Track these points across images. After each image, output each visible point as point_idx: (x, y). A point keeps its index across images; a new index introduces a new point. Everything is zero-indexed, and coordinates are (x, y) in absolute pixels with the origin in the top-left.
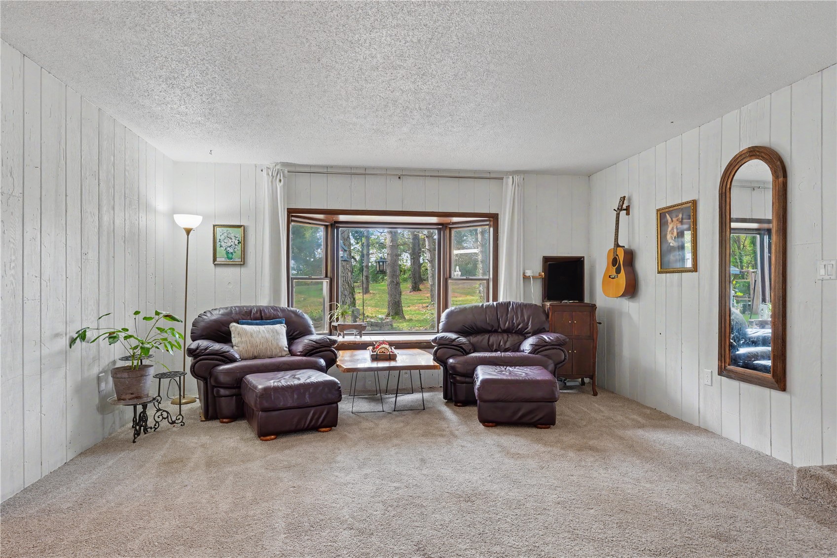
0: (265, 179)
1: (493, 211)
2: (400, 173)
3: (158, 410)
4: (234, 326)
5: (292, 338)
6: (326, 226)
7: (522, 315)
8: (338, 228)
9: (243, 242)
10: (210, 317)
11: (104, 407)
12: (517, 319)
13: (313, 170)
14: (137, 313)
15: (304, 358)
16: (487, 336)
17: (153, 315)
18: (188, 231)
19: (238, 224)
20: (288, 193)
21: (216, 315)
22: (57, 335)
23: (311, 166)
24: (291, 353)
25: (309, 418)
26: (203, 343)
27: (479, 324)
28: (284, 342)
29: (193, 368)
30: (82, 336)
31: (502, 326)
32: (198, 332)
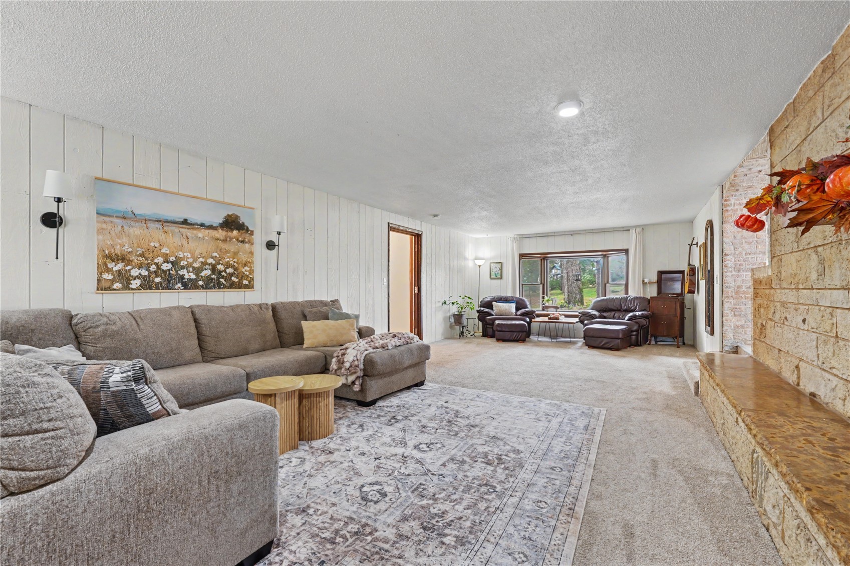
0: (510, 242)
1: (625, 247)
2: (572, 233)
3: (467, 330)
4: (494, 303)
5: (517, 309)
6: (541, 259)
7: (634, 302)
8: (547, 260)
9: (501, 269)
10: (487, 300)
11: (451, 327)
12: (631, 304)
13: (530, 236)
14: (460, 296)
15: (520, 317)
16: (613, 313)
17: (464, 297)
18: (480, 266)
19: (500, 261)
20: (519, 247)
21: (489, 299)
22: (439, 302)
23: (529, 234)
24: (516, 315)
25: (514, 336)
26: (482, 309)
27: (610, 307)
28: (514, 310)
29: (478, 316)
30: (445, 303)
31: (623, 308)
32: (482, 305)
